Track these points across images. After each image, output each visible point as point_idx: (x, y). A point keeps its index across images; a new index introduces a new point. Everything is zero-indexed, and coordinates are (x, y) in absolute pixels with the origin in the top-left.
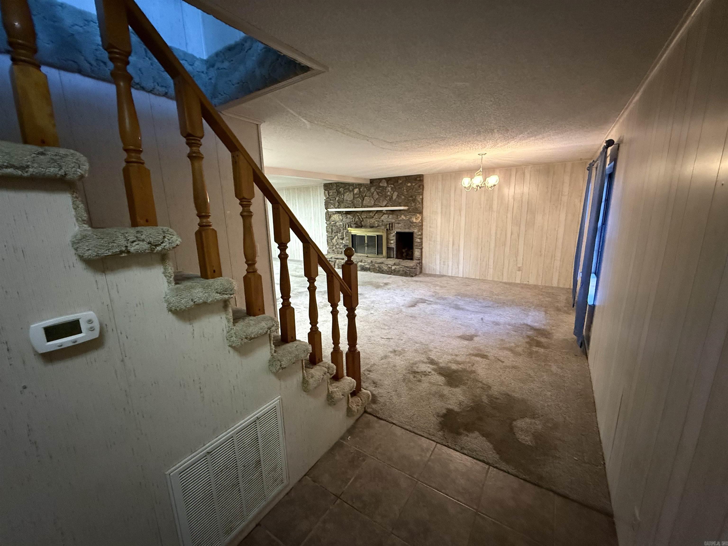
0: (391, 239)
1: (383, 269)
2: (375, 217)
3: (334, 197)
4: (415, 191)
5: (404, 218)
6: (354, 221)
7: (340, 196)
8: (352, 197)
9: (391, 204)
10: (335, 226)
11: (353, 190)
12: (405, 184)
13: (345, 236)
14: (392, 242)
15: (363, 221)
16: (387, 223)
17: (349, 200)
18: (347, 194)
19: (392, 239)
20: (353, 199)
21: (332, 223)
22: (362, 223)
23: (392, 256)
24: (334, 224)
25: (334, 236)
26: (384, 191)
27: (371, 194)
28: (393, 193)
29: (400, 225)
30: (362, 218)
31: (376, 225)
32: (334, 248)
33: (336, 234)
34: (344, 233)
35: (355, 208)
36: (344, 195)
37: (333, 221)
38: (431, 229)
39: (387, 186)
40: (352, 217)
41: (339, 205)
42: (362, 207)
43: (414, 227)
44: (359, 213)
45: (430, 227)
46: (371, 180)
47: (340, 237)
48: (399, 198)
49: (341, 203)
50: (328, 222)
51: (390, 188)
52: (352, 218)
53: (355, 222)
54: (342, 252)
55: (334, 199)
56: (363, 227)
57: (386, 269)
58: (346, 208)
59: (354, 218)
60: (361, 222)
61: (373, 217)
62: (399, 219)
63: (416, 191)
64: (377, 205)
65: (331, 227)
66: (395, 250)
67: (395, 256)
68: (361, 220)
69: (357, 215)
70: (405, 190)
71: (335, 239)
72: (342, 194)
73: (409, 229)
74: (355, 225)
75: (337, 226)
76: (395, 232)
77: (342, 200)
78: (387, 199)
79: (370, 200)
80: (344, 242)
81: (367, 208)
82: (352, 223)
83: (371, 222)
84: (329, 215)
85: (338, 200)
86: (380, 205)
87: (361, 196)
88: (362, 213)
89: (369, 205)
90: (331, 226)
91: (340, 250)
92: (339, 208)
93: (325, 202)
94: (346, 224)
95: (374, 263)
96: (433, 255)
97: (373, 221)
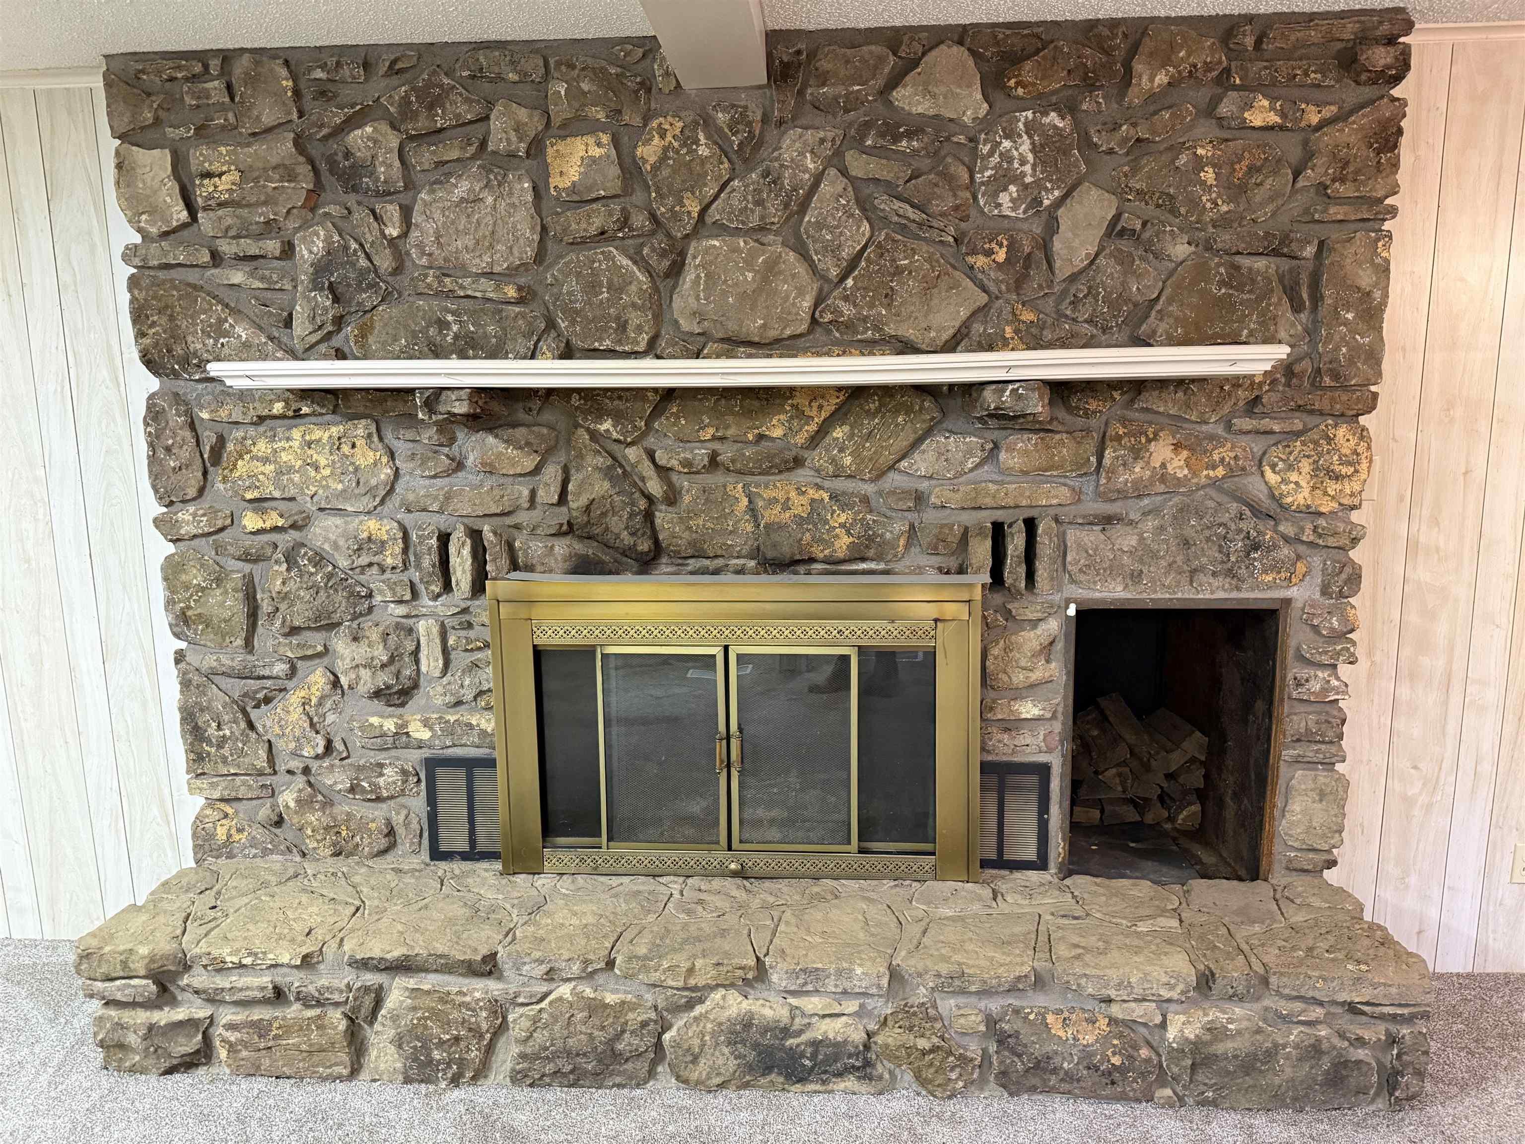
0: (1019, 678)
1: (1037, 1050)
2: (817, 458)
3: (269, 228)
4: (1322, 188)
5: (1177, 466)
6: (548, 494)
7: (360, 215)
8: (528, 233)
9: (1028, 316)
10: (290, 560)
11: (536, 148)
12: (1209, 111)
13: (431, 662)
14: (1028, 709)
15: (672, 498)
16: (968, 518)
17: (481, 263)
18: (462, 188)
19: (1036, 676)
20: (540, 257)
21: (251, 521)
22: (663, 518)
23: (1030, 853)
24: (285, 540)
25: (280, 668)
26: (948, 178)
27: (774, 210)
28: (1059, 203)
29: (1127, 540)
30: (663, 471)
31: (842, 544)
32: (288, 798)
33: (316, 641)
34: (426, 628)
35: (568, 353)
36: (406, 213)
37: (259, 504)
38: (1422, 574)
39: (986, 125)
40: (529, 463)
41: (339, 322)
42: (652, 350)
43: (1285, 552)
44: (618, 417)
45: (1412, 547)
46: (773, 38)
47: (368, 681)
48: (1125, 261)
49: (367, 298)
50: (185, 515)
51: (1025, 147)
52: (537, 471)
53: (562, 515)
54: (391, 832)
55: (272, 246)
56: (665, 565)
57: (1087, 1054)
58: (437, 352)
59: (552, 473)
60: (649, 516)
61: (798, 462)
62: (1123, 478)
63: (1342, 189)
64: (849, 326)
65: (237, 569)
66: (1056, 785)
67: (1058, 846)
68: (655, 487)
69: (594, 436)
70: (1209, 175)
71: (294, 699)
72: (386, 194)
73: (1230, 573)
74: (562, 547)
75: (319, 559)
76: (1072, 611)
77: (385, 262)
78: (980, 261)
79: (771, 268)
80: (419, 732)
81: (730, 355)
82: (522, 517)
83: (771, 515)
84: (209, 439)
85: (321, 268)
86: (890, 330)
87: (639, 220)
88: (658, 411)
89: (754, 326)
90: (247, 557)
91: (377, 814)
92: (340, 355)
93: (133, 283)
94: (444, 539)
95: (921, 995)
96: (1429, 807)
97: (800, 505)
